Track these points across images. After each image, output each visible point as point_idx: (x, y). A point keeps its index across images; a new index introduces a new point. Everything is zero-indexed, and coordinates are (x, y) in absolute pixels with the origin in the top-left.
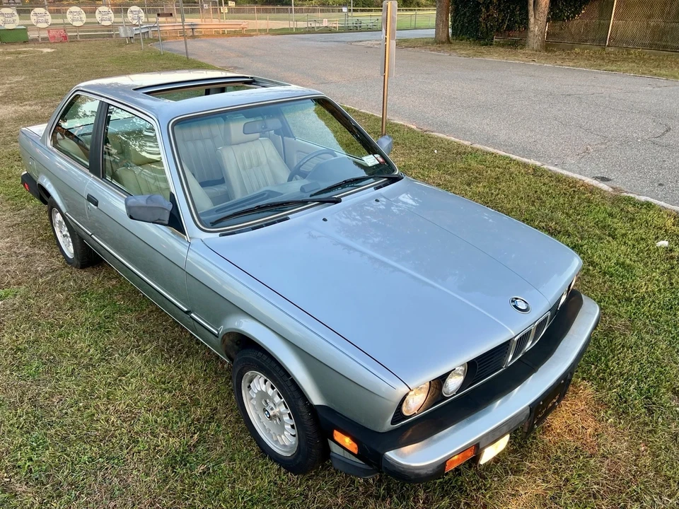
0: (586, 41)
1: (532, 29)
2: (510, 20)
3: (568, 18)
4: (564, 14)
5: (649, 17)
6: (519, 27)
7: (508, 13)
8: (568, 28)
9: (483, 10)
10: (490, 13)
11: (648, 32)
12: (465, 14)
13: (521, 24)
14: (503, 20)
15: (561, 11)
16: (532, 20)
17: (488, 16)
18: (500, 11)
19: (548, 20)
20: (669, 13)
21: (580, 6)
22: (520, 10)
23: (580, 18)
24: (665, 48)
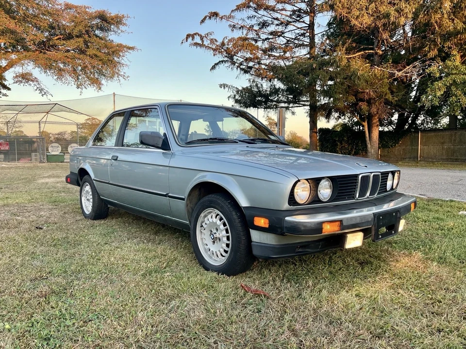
0: (406, 159)
1: (370, 151)
2: (355, 149)
3: (392, 147)
4: (389, 144)
5: (443, 143)
6: (362, 152)
7: (354, 145)
8: (393, 151)
9: (339, 144)
10: (343, 145)
11: (444, 152)
12: (327, 147)
13: (363, 151)
14: (351, 149)
15: (387, 142)
16: (369, 146)
17: (342, 147)
18: (349, 144)
19: (379, 148)
20: (455, 140)
21: (398, 140)
22: (361, 143)
23: (399, 146)
24: (457, 160)
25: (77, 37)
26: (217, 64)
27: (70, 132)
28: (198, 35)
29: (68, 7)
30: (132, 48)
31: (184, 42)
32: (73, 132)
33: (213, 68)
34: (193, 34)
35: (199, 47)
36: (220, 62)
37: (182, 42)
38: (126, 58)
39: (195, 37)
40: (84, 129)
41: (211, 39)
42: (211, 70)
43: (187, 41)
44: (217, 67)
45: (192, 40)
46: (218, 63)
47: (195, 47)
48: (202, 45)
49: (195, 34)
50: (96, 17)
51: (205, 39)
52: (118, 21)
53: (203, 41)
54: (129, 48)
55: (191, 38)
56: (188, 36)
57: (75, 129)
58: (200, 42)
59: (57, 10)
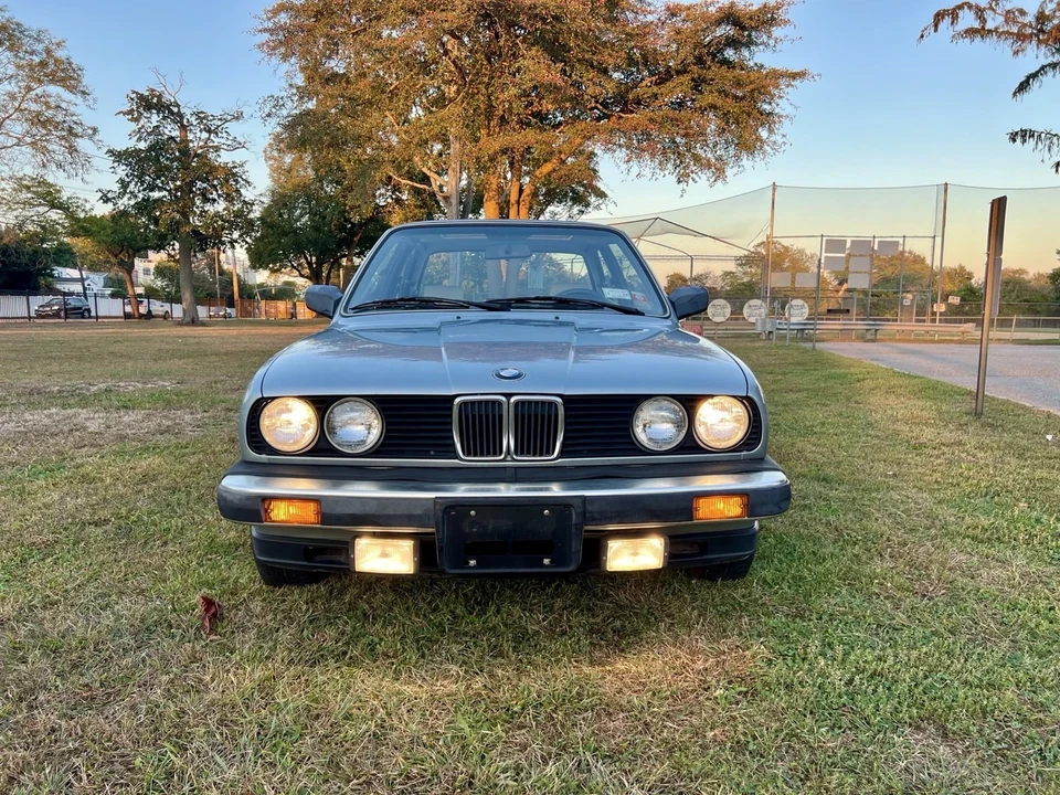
25: (679, 73)
26: (1034, 76)
27: (721, 273)
28: (970, 7)
29: (673, 12)
30: (801, 75)
31: (926, 33)
32: (727, 274)
33: (1023, 87)
34: (954, 10)
35: (978, 39)
36: (1043, 68)
37: (922, 36)
38: (786, 102)
39: (961, 13)
40: (751, 267)
41: (1008, 12)
42: (1015, 94)
43: (936, 30)
44: (1035, 85)
45: (952, 23)
46: (1037, 72)
47: (967, 40)
48: (981, 32)
49: (960, 7)
50: (719, 23)
51: (989, 15)
52: (767, 19)
53: (984, 21)
54: (794, 76)
55: (948, 20)
56: (939, 17)
57: (731, 267)
58: (977, 25)
59: (647, 25)
